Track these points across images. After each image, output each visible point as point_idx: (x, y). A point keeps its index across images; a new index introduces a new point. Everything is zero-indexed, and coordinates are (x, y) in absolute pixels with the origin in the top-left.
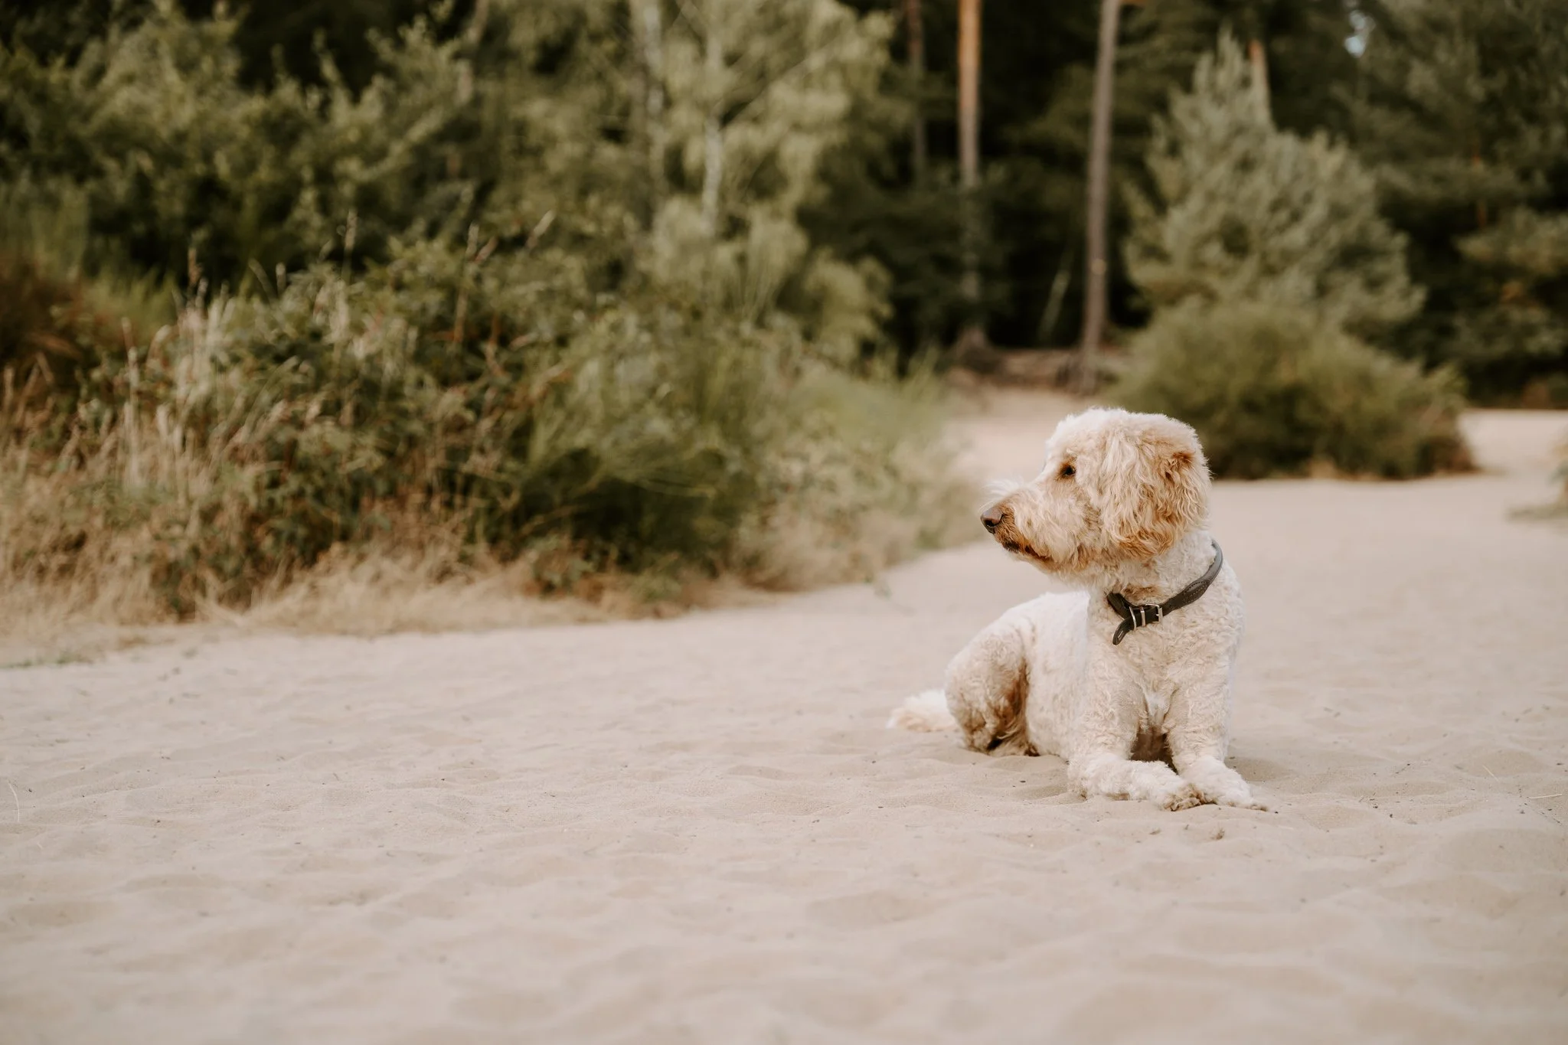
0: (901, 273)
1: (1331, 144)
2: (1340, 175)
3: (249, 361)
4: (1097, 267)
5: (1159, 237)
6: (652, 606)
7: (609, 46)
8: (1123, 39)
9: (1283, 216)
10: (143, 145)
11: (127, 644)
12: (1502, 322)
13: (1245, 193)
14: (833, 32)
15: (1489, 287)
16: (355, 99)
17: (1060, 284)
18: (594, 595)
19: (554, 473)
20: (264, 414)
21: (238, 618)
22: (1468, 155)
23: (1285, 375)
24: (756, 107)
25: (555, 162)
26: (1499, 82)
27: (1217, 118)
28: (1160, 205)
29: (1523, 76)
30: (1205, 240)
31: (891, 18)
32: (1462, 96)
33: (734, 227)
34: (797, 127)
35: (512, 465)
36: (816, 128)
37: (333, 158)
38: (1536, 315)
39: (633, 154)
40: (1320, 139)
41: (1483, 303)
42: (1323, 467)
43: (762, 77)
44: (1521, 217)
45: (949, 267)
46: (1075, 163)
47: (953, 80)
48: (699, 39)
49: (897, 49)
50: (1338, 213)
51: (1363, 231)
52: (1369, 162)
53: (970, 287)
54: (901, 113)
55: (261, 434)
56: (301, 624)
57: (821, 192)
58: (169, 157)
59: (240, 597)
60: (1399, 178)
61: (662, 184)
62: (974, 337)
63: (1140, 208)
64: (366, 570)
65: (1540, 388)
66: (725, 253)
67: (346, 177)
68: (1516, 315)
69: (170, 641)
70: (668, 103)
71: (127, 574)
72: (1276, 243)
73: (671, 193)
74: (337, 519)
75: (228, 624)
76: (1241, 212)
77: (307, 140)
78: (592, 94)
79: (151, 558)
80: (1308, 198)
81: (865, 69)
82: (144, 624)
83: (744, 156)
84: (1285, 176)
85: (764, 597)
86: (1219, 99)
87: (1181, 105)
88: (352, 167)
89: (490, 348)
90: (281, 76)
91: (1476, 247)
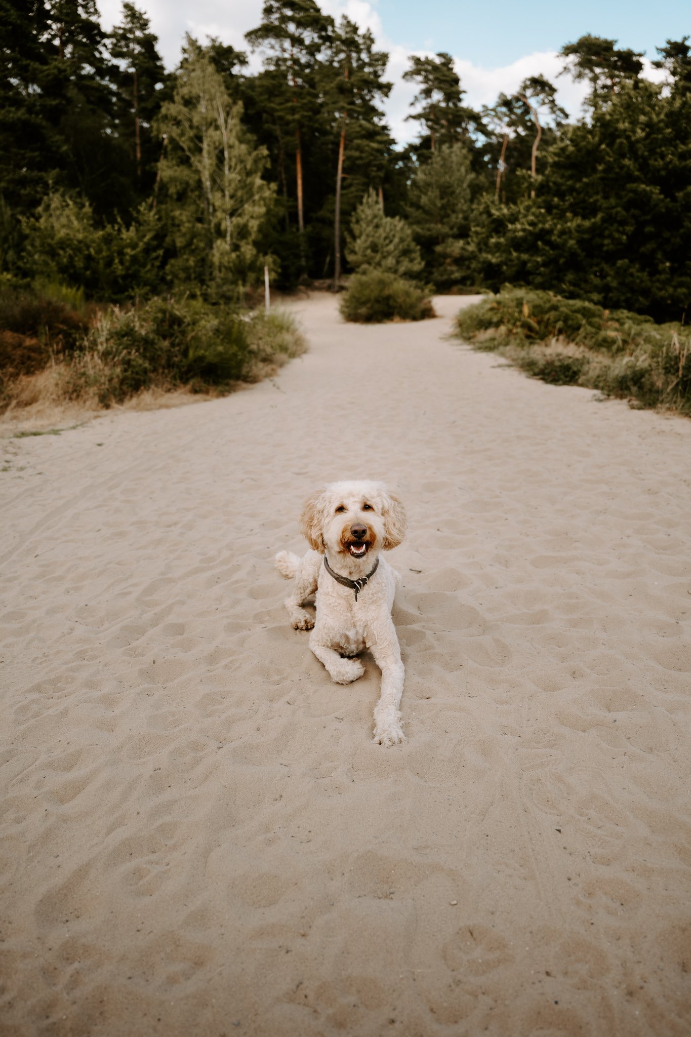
0: (283, 259)
1: (400, 220)
2: (402, 229)
3: (116, 337)
4: (338, 255)
5: (354, 247)
6: (222, 394)
7: (197, 193)
8: (343, 188)
9: (387, 241)
10: (69, 246)
11: (96, 417)
12: (445, 270)
13: (377, 235)
14: (261, 188)
15: (442, 260)
16: (128, 230)
17: (328, 259)
18: (207, 392)
19: (195, 361)
20: (121, 353)
21: (122, 408)
22: (436, 223)
23: (387, 292)
24: (240, 211)
25: (183, 229)
26: (445, 201)
27: (369, 212)
28: (354, 238)
29: (451, 199)
30: (367, 248)
31: (277, 183)
32: (435, 205)
33: (236, 248)
34: (252, 217)
35: (184, 360)
36: (258, 217)
37: (123, 247)
38: (454, 268)
39: (206, 226)
40: (397, 218)
41: (441, 265)
42: (397, 318)
43: (242, 202)
44: (450, 240)
45: (297, 256)
46: (331, 223)
47: (296, 199)
48: (223, 191)
49: (279, 192)
50: (402, 240)
51: (408, 245)
52: (411, 224)
53: (303, 262)
54: (282, 211)
55: (120, 358)
56: (137, 408)
57: (260, 236)
58: (78, 250)
59: (121, 401)
60: (417, 229)
61: (214, 235)
62: (305, 276)
63: (349, 239)
64: (151, 391)
65: (455, 288)
66: (234, 255)
67: (127, 254)
68: (449, 268)
69: (106, 416)
70: (215, 210)
71: (93, 398)
72: (385, 249)
73: (217, 238)
74: (142, 378)
75: (119, 409)
76: (376, 240)
77: (115, 242)
78: (193, 208)
79: (98, 394)
80: (394, 236)
81: (270, 199)
82: (98, 411)
83: (237, 226)
84: (388, 229)
85: (251, 386)
86: (370, 207)
87: (360, 208)
88: (128, 250)
89: (176, 327)
90: (106, 224)
91: (439, 249)
